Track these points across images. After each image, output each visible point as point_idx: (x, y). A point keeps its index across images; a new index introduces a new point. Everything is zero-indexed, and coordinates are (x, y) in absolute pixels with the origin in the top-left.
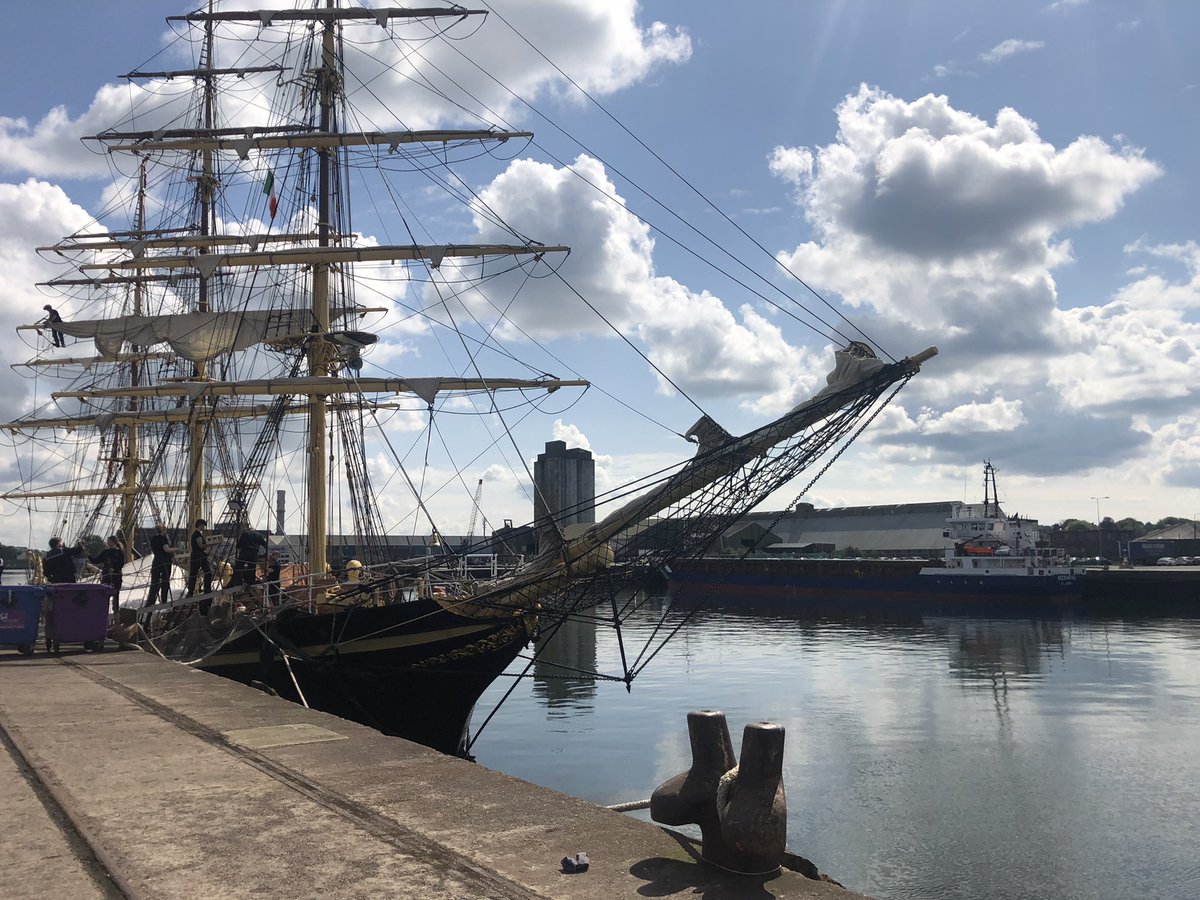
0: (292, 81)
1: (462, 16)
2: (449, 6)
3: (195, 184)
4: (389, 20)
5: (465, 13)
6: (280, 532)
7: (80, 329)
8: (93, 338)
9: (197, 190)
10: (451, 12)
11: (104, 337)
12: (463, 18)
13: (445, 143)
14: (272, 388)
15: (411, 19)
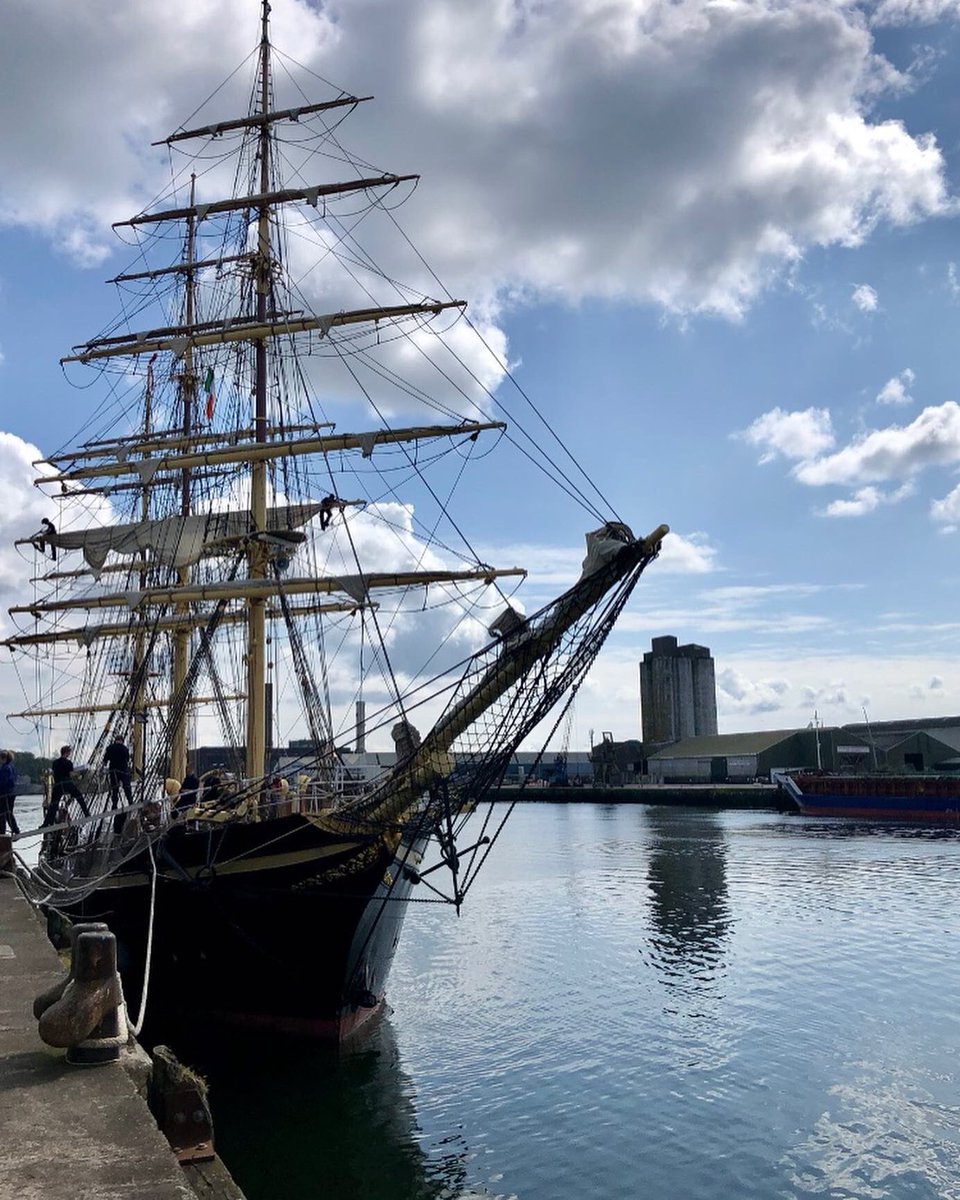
0: (229, 273)
1: (394, 184)
2: (379, 176)
3: (177, 383)
4: (320, 197)
5: (396, 180)
6: (360, 750)
7: (69, 541)
8: (81, 550)
9: (179, 388)
10: (383, 181)
11: (91, 547)
12: (395, 186)
13: (377, 322)
14: (206, 594)
15: (342, 194)
